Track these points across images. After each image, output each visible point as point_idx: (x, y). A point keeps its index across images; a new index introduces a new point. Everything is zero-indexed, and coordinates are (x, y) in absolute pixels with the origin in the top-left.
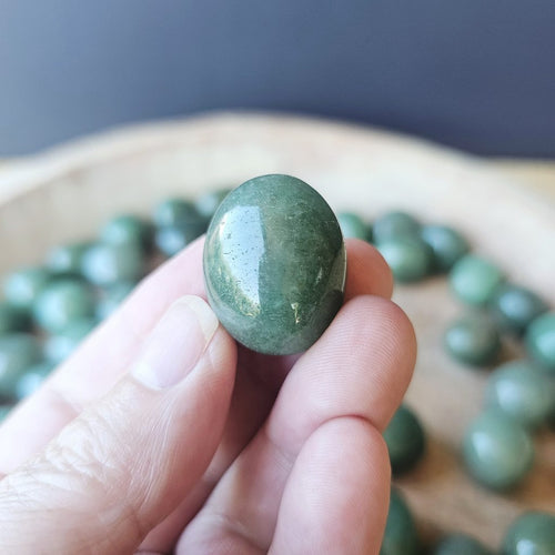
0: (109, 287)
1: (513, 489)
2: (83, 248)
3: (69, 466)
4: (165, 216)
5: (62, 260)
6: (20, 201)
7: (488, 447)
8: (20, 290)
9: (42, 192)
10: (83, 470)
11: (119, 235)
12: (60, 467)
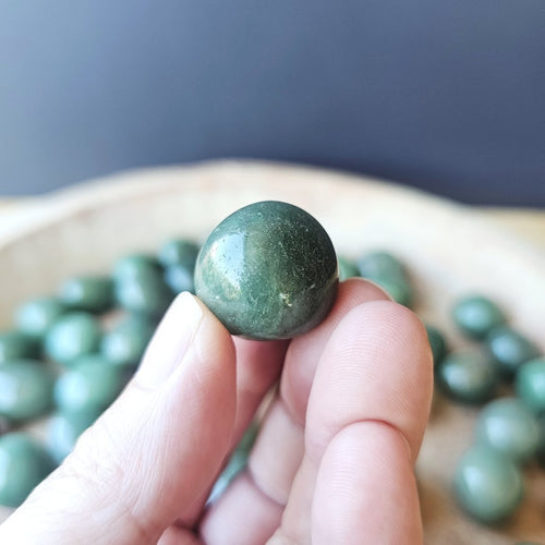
5: (75, 292)
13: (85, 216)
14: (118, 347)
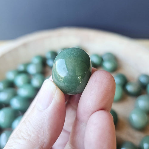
0: (34, 75)
1: (142, 129)
2: (27, 64)
4: (48, 55)
5: (21, 68)
6: (10, 52)
7: (136, 118)
8: (10, 76)
9: (16, 50)
11: (36, 61)
13: (25, 45)
14: (35, 82)
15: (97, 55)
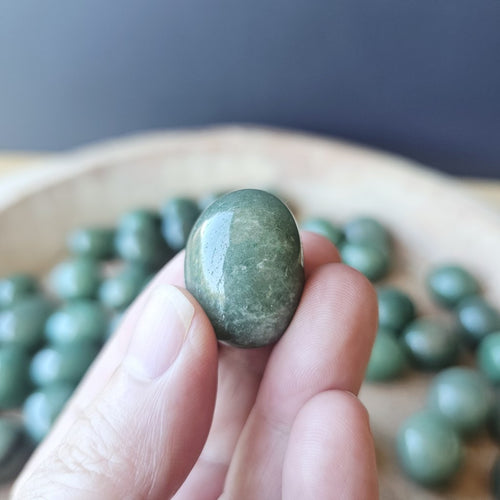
3: (79, 465)
6: (50, 191)
7: (418, 444)
9: (67, 185)
10: (91, 468)
12: (72, 467)
15: (326, 224)
